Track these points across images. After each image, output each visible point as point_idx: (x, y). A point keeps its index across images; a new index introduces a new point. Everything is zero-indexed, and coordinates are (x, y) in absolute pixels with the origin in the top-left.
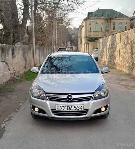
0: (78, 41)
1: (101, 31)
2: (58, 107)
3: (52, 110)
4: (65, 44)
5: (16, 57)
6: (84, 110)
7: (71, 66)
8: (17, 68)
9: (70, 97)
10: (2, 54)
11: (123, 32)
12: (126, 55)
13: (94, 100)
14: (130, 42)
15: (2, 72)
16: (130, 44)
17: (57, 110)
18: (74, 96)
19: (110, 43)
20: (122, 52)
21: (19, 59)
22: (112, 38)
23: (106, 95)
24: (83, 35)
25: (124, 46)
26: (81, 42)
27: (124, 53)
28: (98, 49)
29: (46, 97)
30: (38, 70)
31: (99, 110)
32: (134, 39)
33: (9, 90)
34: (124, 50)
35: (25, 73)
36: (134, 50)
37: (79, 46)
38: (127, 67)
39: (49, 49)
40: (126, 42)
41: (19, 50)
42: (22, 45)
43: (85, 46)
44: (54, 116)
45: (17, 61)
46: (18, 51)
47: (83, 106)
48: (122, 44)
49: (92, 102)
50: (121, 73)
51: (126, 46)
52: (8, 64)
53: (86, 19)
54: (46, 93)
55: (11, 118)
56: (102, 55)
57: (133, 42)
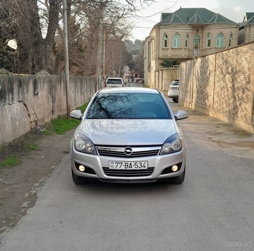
0: (142, 66)
1: (184, 49)
2: (112, 164)
3: (103, 168)
4: (119, 71)
5: (39, 94)
6: (148, 168)
7: (130, 110)
8: (40, 113)
9: (128, 151)
10: (19, 90)
11: (219, 53)
12: (224, 91)
13: (162, 155)
14: (230, 70)
15: (18, 118)
16: (230, 74)
17: (110, 168)
18: (134, 150)
19: (199, 71)
20: (218, 86)
21: (44, 98)
22: (202, 62)
23: (179, 148)
24: (153, 55)
25: (221, 76)
26: (149, 67)
27: (221, 88)
28: (179, 82)
29: (95, 150)
30: (80, 115)
31: (169, 170)
32: (236, 66)
33: (31, 147)
34: (221, 84)
35: (53, 121)
36: (236, 84)
37: (146, 74)
38: (226, 112)
39: (90, 80)
40: (225, 70)
41: (43, 82)
42: (49, 74)
43: (155, 74)
44: (106, 176)
45: (40, 101)
46: (42, 85)
47: (146, 162)
48: (218, 73)
49: (158, 158)
50: (215, 123)
51: (224, 77)
52: (27, 106)
53: (158, 27)
54: (95, 145)
55: (43, 184)
56: (186, 91)
57: (235, 71)
